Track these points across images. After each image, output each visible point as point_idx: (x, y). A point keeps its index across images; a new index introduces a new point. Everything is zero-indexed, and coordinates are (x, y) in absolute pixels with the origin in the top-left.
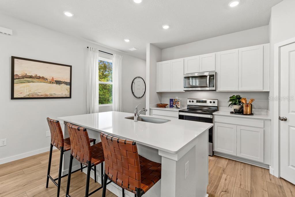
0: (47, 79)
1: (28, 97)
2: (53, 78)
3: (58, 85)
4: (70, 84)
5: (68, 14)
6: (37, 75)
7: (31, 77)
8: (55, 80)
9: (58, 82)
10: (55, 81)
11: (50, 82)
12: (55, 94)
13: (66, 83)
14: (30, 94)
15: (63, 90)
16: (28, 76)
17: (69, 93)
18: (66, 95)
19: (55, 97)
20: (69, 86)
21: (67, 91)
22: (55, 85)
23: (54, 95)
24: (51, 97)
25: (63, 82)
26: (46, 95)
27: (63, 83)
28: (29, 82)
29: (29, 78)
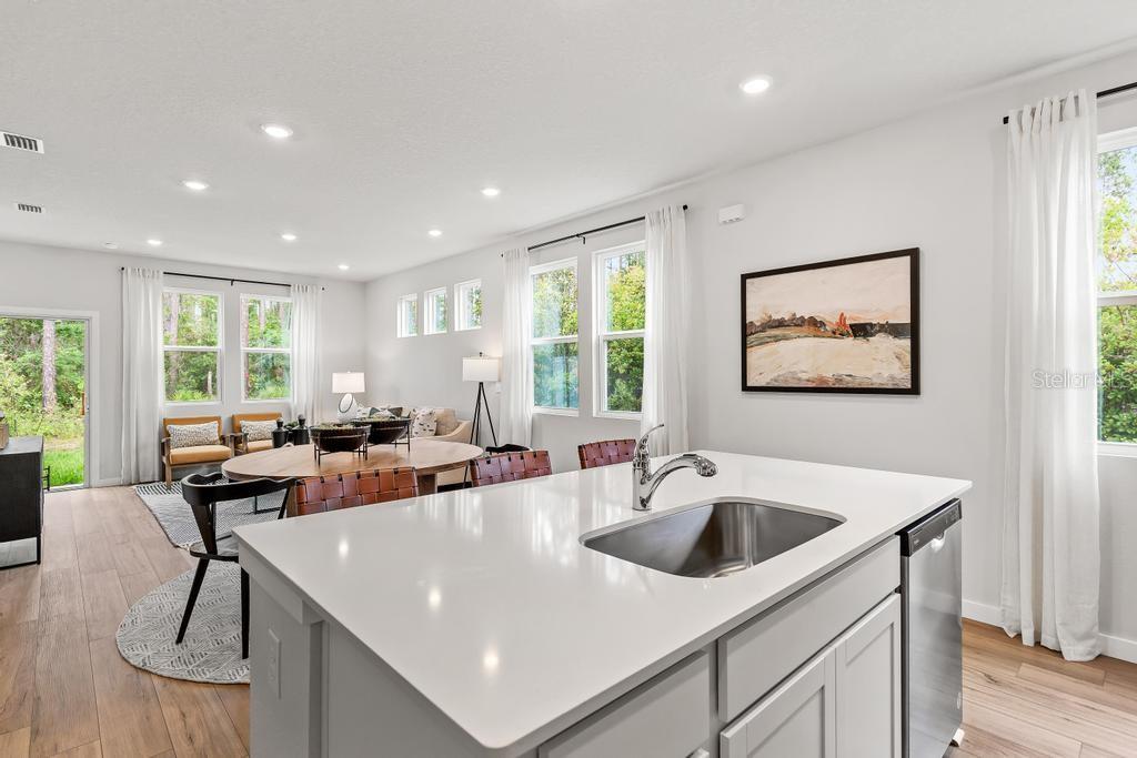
0: (822, 324)
1: (776, 384)
2: (842, 314)
3: (860, 341)
4: (913, 330)
5: (756, 86)
6: (794, 315)
7: (781, 324)
8: (848, 322)
9: (861, 330)
10: (851, 326)
11: (834, 333)
12: (850, 376)
13: (894, 330)
14: (779, 376)
15: (883, 360)
16: (775, 321)
17: (907, 373)
18: (893, 378)
19: (850, 386)
20: (906, 343)
21: (898, 364)
22: (850, 341)
23: (849, 378)
24: (837, 386)
25: (882, 326)
26: (822, 379)
27: (880, 331)
28: (777, 339)
29: (776, 327)
